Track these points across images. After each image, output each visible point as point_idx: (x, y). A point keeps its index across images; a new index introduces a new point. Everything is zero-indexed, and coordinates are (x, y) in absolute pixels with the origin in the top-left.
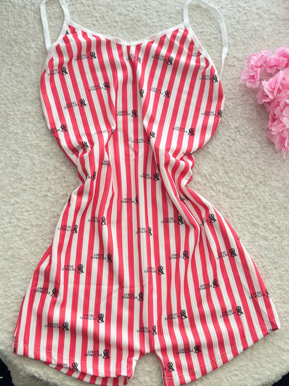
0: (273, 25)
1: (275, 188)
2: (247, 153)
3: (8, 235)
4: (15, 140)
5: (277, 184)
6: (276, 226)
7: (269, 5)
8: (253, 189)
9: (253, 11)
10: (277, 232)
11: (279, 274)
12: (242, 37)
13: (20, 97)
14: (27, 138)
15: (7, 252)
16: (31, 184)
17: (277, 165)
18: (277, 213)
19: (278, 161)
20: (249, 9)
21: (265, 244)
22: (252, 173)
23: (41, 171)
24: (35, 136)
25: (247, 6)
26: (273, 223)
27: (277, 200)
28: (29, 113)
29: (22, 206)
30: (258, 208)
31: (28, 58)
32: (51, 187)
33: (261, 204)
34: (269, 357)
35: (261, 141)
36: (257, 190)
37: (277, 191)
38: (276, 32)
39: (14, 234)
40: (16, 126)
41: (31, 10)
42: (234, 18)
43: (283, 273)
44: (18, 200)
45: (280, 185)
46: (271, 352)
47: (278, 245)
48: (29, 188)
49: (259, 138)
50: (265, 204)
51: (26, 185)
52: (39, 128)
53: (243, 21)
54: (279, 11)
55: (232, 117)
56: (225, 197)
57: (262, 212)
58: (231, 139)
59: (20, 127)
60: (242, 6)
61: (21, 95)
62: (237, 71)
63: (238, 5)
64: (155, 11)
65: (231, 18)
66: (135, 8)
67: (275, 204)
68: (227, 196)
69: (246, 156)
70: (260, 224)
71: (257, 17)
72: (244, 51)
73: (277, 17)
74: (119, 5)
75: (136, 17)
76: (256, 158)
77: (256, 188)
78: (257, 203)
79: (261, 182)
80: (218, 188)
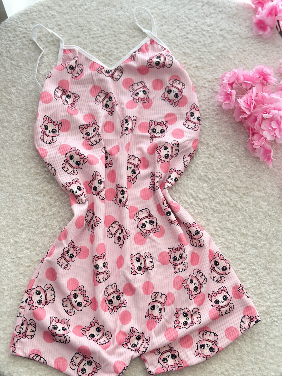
0: (237, 44)
1: (258, 198)
2: (227, 168)
3: (11, 274)
4: (8, 183)
5: (260, 193)
6: (263, 234)
7: (231, 26)
8: (237, 202)
9: (217, 33)
10: (265, 239)
11: (273, 278)
12: (209, 59)
13: (7, 141)
14: (18, 179)
15: (13, 290)
16: (28, 222)
17: (257, 176)
18: (262, 221)
19: (258, 171)
20: (212, 31)
21: (256, 252)
22: (235, 186)
23: (35, 210)
24: (26, 177)
25: (211, 29)
26: (260, 231)
27: (261, 209)
28: (18, 155)
29: (22, 245)
30: (245, 218)
31: (10, 103)
32: (47, 223)
33: (246, 214)
34: (272, 358)
35: (240, 155)
36: (241, 202)
37: (260, 200)
38: (241, 50)
39: (17, 272)
40: (7, 169)
41: (7, 57)
42: (200, 42)
43: (275, 277)
44: (18, 240)
45: (263, 194)
46: (274, 354)
47: (267, 251)
48: (26, 227)
49: (237, 153)
50: (251, 214)
51: (23, 224)
52: (28, 169)
53: (209, 44)
54: (241, 30)
55: (209, 135)
56: (212, 212)
57: (249, 222)
58: (211, 157)
59: (11, 170)
60: (206, 29)
61: (7, 139)
62: (209, 91)
63: (202, 29)
64: (125, 44)
65: (197, 42)
66: (106, 44)
67: (260, 213)
68: (214, 211)
69: (227, 171)
70: (249, 233)
71: (222, 38)
72: (213, 72)
73: (240, 37)
74: (90, 42)
75: (107, 52)
76: (237, 171)
77: (240, 200)
78: (243, 214)
79: (244, 194)
80: (205, 204)
